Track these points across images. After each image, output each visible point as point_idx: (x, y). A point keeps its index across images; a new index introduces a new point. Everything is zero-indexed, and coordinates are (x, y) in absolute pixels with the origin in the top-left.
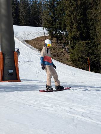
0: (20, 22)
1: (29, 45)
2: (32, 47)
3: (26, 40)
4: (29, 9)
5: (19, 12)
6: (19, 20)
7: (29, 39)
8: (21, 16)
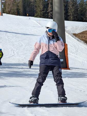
0: (69, 18)
1: (77, 38)
2: (79, 40)
3: (74, 33)
4: (77, 6)
5: (69, 9)
6: (68, 16)
7: (76, 33)
8: (70, 12)
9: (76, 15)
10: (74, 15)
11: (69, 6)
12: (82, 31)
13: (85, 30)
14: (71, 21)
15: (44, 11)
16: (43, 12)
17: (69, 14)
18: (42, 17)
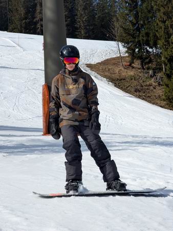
0: (77, 33)
2: (99, 76)
3: (88, 63)
4: (93, 10)
5: (76, 15)
6: (77, 28)
7: (93, 63)
8: (79, 22)
9: (91, 28)
10: (88, 27)
11: (77, 10)
12: (104, 58)
13: (110, 58)
14: (81, 38)
15: (28, 20)
16: (25, 22)
17: (78, 26)
18: (23, 31)
